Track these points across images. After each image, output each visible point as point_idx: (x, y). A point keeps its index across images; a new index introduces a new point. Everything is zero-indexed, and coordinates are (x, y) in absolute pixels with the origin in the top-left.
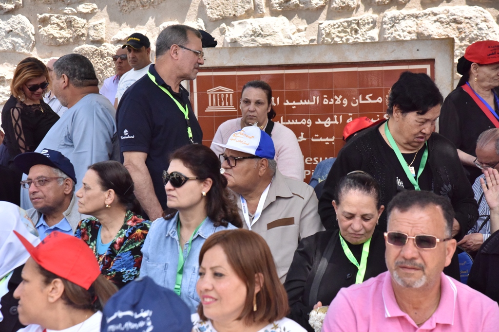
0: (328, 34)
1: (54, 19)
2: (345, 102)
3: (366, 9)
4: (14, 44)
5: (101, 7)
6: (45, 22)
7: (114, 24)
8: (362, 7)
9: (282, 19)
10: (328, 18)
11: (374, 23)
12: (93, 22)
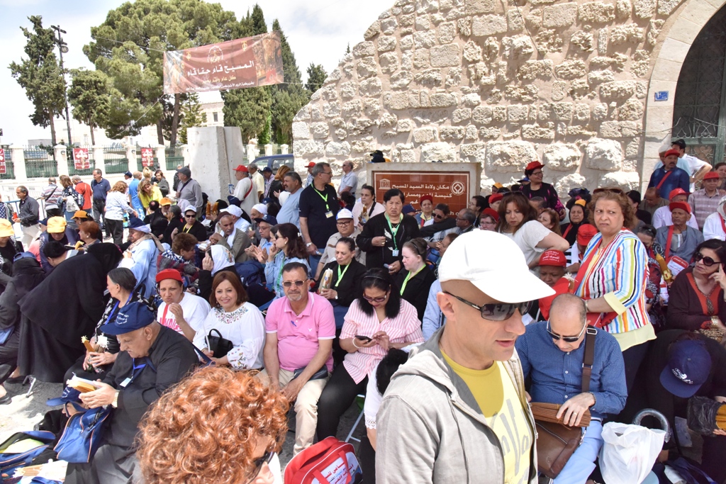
0: (464, 150)
1: (357, 143)
2: (434, 188)
3: (480, 140)
4: (343, 152)
5: (374, 138)
6: (354, 144)
7: (379, 145)
8: (479, 139)
9: (445, 143)
10: (465, 143)
11: (483, 146)
12: (371, 143)
